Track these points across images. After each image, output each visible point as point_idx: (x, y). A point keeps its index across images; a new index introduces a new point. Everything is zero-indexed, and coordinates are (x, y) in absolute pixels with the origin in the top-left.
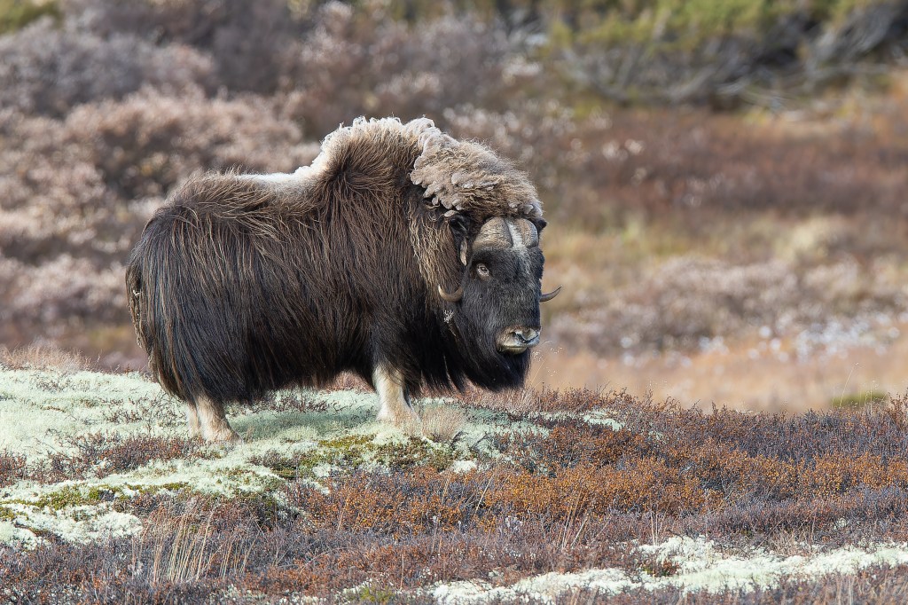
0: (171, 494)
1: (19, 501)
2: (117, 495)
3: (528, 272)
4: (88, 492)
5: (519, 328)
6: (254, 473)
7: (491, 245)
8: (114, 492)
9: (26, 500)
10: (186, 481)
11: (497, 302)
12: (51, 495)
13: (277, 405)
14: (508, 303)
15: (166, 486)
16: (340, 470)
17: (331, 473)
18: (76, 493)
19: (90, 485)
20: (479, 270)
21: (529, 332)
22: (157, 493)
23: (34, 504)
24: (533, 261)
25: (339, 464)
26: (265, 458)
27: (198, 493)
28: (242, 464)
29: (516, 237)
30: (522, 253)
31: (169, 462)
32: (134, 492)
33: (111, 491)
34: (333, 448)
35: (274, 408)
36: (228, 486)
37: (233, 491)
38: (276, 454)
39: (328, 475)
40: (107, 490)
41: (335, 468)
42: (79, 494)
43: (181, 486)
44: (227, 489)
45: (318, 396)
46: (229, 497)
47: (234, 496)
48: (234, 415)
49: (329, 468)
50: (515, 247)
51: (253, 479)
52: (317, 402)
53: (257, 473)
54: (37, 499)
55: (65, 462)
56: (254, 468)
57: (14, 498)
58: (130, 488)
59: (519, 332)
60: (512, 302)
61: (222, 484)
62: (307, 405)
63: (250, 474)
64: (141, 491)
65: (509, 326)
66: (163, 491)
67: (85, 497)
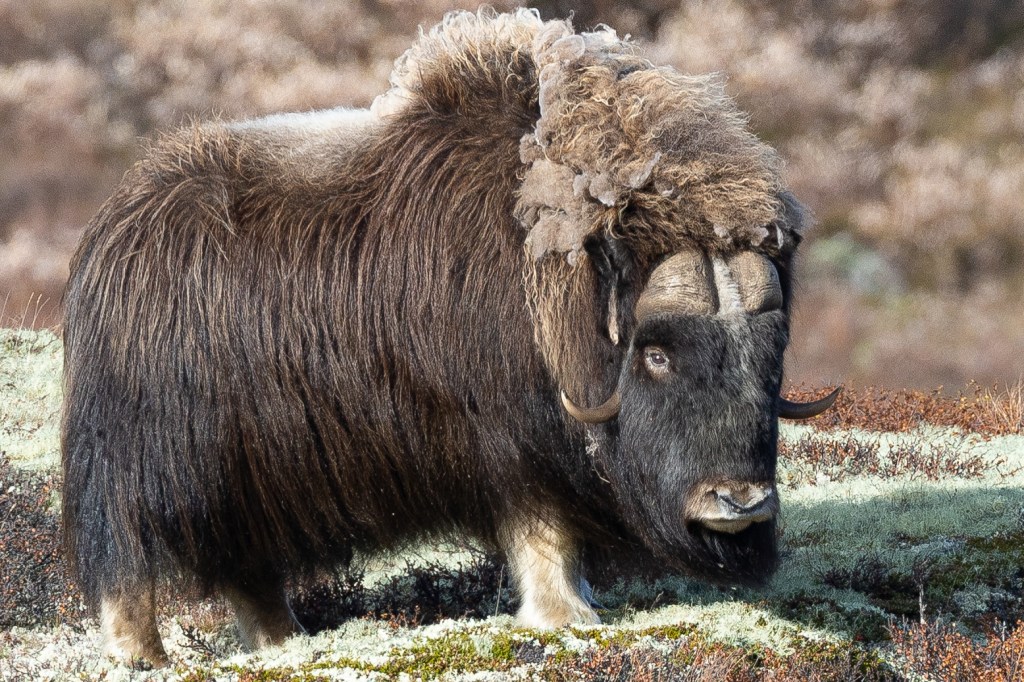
0: (663, 647)
1: (346, 663)
2: (550, 649)
3: (744, 367)
4: (490, 644)
5: (722, 483)
6: (833, 603)
7: (670, 308)
8: (543, 646)
9: (362, 660)
10: (694, 622)
11: (681, 426)
12: (415, 651)
13: (882, 465)
14: (702, 430)
15: (651, 632)
16: (1010, 597)
17: (991, 603)
18: (465, 647)
19: (495, 630)
20: (649, 360)
21: (745, 491)
22: (634, 645)
23: (377, 669)
24: (756, 344)
25: (1007, 587)
26: (857, 573)
27: (717, 645)
28: (809, 587)
29: (726, 291)
30: (735, 327)
31: (657, 581)
32: (585, 643)
33: (537, 643)
34: (996, 553)
35: (874, 472)
36: (780, 631)
37: (788, 640)
38: (878, 566)
39: (983, 607)
40: (529, 639)
41: (1000, 594)
42: (472, 649)
43: (684, 631)
44: (777, 638)
45: (965, 446)
46: (781, 653)
47: (793, 650)
48: (793, 486)
49: (986, 595)
50: (723, 313)
51: (831, 616)
52: (962, 460)
53: (840, 605)
54: (384, 660)
55: (442, 582)
56: (834, 594)
57: (335, 658)
58: (579, 635)
59: (724, 492)
60: (709, 429)
61: (768, 627)
62: (943, 464)
63: (826, 606)
64: (599, 642)
65: (704, 478)
66: (644, 642)
67: (485, 654)
